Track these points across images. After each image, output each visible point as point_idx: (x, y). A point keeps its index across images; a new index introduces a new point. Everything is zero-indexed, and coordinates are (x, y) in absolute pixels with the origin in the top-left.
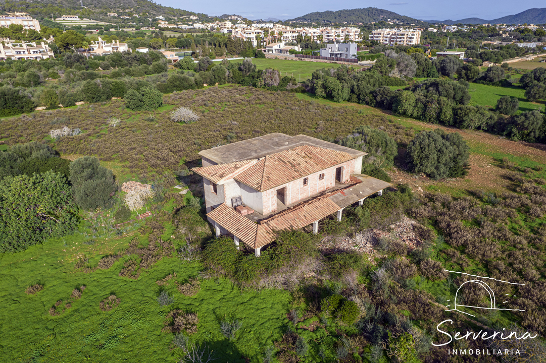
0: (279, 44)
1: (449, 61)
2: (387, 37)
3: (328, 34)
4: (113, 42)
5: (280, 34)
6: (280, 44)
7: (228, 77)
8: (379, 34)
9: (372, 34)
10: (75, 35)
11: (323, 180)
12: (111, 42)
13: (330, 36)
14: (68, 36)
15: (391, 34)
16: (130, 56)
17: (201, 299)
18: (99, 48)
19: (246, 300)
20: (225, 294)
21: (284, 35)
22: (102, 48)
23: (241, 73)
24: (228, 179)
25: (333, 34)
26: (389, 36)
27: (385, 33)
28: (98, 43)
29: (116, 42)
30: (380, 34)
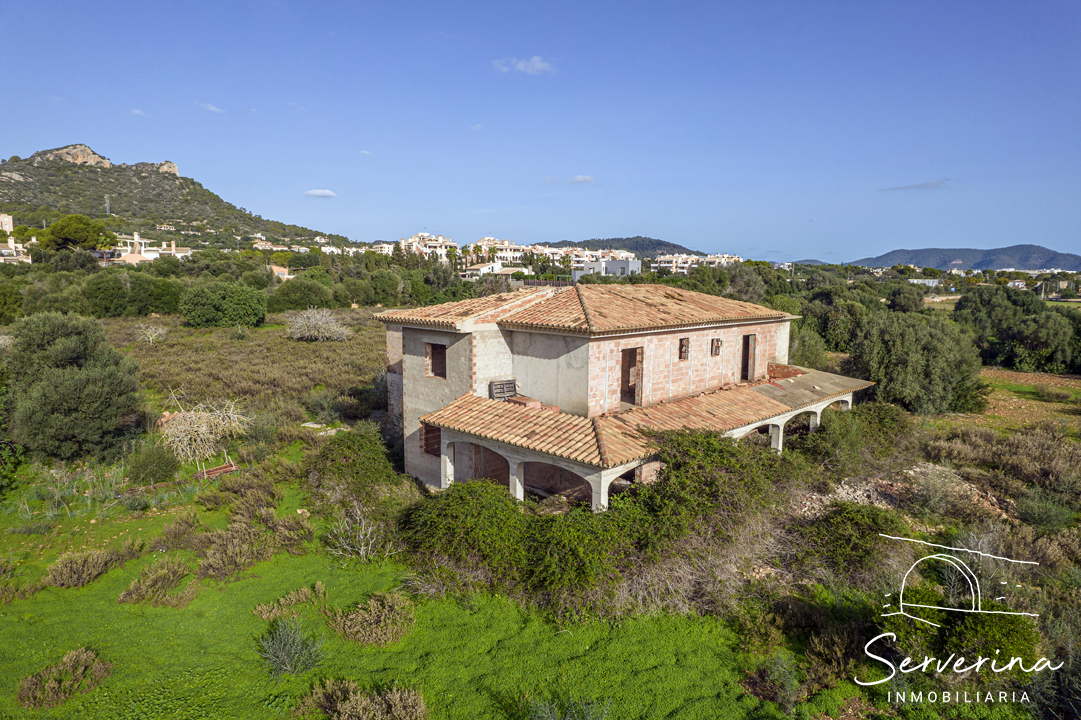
0: (491, 264)
1: (821, 278)
2: (683, 268)
3: (578, 259)
4: (164, 245)
5: (493, 250)
6: (493, 265)
7: (403, 293)
8: (668, 262)
9: (656, 262)
10: (85, 224)
11: (718, 357)
12: (160, 246)
13: (582, 262)
14: (68, 225)
15: (690, 262)
16: (196, 265)
17: (421, 652)
18: (132, 252)
19: (581, 650)
20: (500, 636)
21: (499, 254)
22: (140, 253)
23: (428, 287)
24: (483, 322)
25: (586, 259)
26: (686, 265)
27: (680, 261)
28: (132, 244)
29: (169, 246)
30: (671, 262)
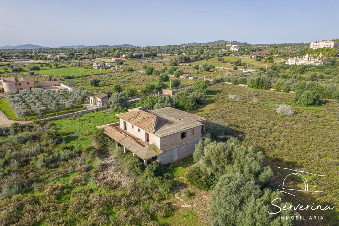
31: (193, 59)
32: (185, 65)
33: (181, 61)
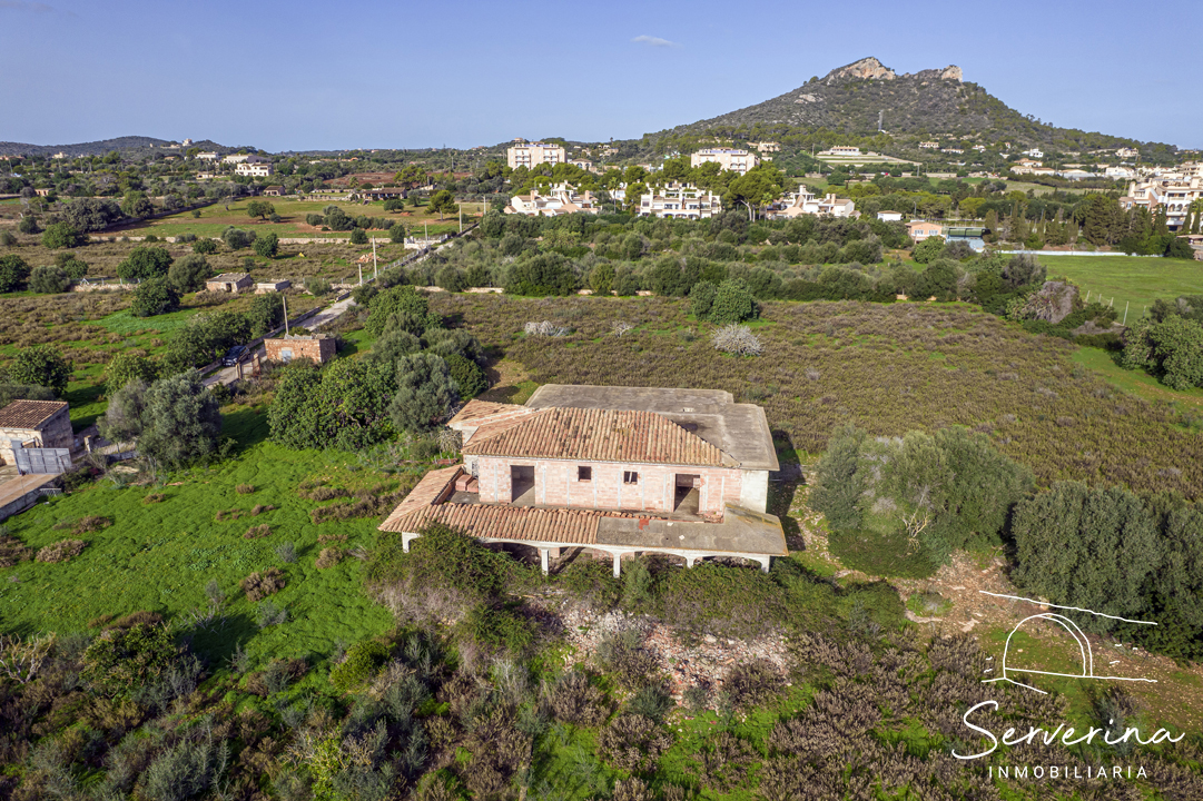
4: (829, 196)
11: (635, 486)
12: (825, 197)
22: (801, 206)
31: (134, 215)
32: (126, 239)
33: (90, 222)
